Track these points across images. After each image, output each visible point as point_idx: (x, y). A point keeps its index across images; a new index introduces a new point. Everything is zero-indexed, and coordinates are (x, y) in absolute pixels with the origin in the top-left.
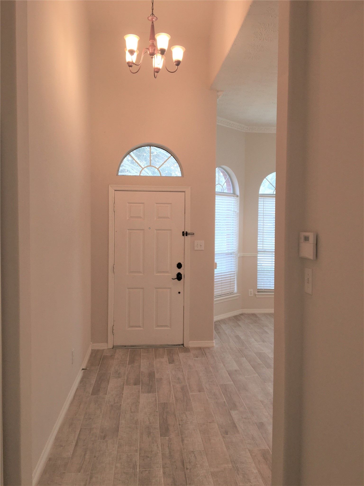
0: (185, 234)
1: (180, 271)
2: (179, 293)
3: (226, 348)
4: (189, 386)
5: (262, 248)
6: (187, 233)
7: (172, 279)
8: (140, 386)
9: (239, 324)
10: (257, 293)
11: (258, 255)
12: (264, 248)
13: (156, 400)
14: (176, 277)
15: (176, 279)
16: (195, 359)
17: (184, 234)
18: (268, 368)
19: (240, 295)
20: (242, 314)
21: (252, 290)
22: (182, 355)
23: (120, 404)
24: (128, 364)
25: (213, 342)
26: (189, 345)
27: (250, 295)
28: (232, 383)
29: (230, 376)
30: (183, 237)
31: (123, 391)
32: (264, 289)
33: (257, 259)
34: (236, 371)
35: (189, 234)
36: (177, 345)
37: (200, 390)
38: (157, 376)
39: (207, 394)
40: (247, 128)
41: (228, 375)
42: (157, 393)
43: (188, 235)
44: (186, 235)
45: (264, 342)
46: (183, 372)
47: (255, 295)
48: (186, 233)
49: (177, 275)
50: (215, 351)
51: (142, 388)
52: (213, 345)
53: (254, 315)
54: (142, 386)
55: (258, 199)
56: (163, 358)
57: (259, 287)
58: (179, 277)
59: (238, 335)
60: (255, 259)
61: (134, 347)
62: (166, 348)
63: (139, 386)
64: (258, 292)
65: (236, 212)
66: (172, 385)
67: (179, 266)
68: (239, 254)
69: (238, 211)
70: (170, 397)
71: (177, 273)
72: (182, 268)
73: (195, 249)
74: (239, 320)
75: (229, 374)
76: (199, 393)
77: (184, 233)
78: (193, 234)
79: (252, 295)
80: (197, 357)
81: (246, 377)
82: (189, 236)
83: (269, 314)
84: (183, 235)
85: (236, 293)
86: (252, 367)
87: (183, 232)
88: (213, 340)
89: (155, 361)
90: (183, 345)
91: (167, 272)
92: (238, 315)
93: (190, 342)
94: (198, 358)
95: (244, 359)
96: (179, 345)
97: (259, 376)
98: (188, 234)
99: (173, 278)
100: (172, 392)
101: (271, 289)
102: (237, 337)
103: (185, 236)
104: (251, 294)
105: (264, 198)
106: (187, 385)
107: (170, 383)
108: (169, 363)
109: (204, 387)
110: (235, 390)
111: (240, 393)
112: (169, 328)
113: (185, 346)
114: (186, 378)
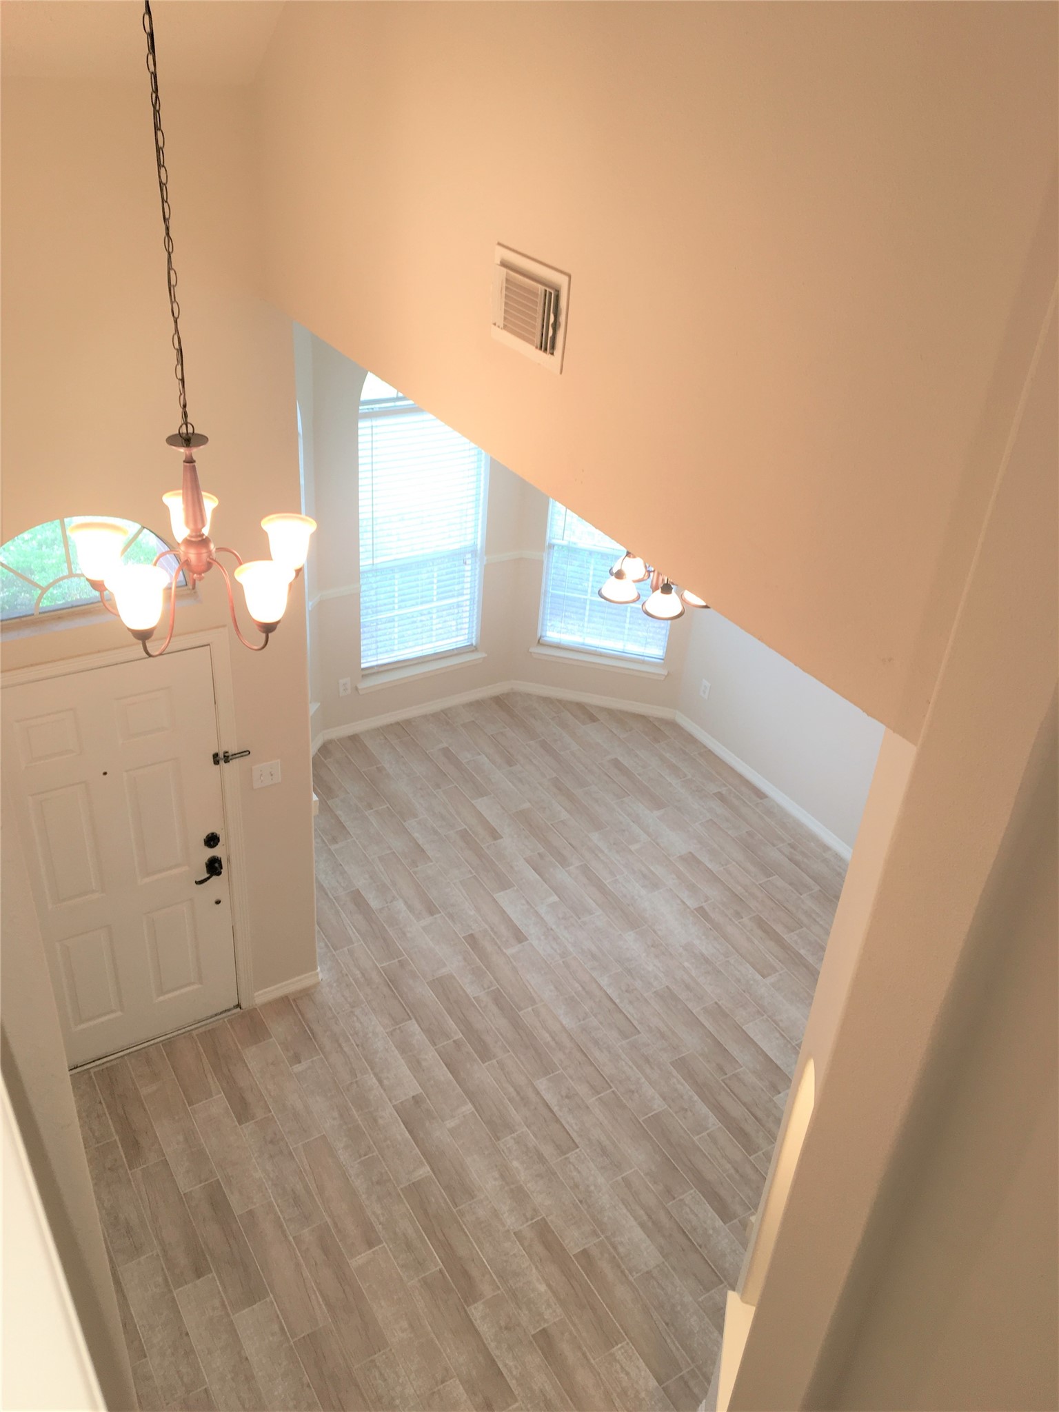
0: (222, 760)
1: (216, 852)
2: (218, 902)
4: (334, 1223)
5: (371, 562)
6: (226, 755)
7: (197, 883)
8: (214, 1278)
12: (375, 561)
13: (282, 1329)
14: (205, 875)
15: (208, 879)
16: (295, 1068)
17: (218, 760)
18: (482, 1058)
20: (325, 749)
21: (347, 680)
22: (253, 1060)
23: (204, 1388)
24: (131, 1167)
25: (317, 973)
26: (256, 1001)
27: (342, 694)
28: (427, 1167)
29: (410, 1132)
30: (217, 767)
31: (182, 1320)
32: (377, 666)
34: (416, 1101)
35: (234, 756)
36: (222, 1013)
38: (235, 1203)
39: (390, 1249)
41: (407, 1134)
42: (272, 1297)
44: (225, 761)
46: (294, 1157)
47: (357, 689)
48: (224, 755)
49: (206, 864)
51: (224, 1286)
52: (316, 979)
54: (219, 1272)
56: (209, 1094)
57: (364, 661)
58: (214, 867)
61: (105, 1060)
62: (198, 1043)
63: (211, 1276)
64: (363, 677)
66: (291, 1238)
67: (212, 840)
70: (312, 1301)
71: (206, 860)
72: (218, 842)
73: (255, 788)
75: (406, 1128)
76: (371, 1252)
77: (218, 758)
78: (248, 752)
79: (349, 694)
81: (448, 1125)
82: (233, 763)
84: (216, 762)
87: (216, 756)
88: (317, 969)
89: (195, 1120)
90: (239, 1006)
91: (177, 866)
93: (256, 994)
94: (300, 1062)
95: (414, 1026)
96: (230, 1009)
97: (477, 1110)
98: (232, 758)
99: (199, 881)
100: (306, 1272)
101: (396, 660)
103: (222, 762)
104: (345, 690)
105: (373, 419)
106: (329, 1220)
107: (281, 1226)
108: (240, 1123)
109: (373, 1219)
110: (445, 1200)
111: (462, 1214)
112: (196, 987)
113: (243, 1006)
114: (313, 1187)
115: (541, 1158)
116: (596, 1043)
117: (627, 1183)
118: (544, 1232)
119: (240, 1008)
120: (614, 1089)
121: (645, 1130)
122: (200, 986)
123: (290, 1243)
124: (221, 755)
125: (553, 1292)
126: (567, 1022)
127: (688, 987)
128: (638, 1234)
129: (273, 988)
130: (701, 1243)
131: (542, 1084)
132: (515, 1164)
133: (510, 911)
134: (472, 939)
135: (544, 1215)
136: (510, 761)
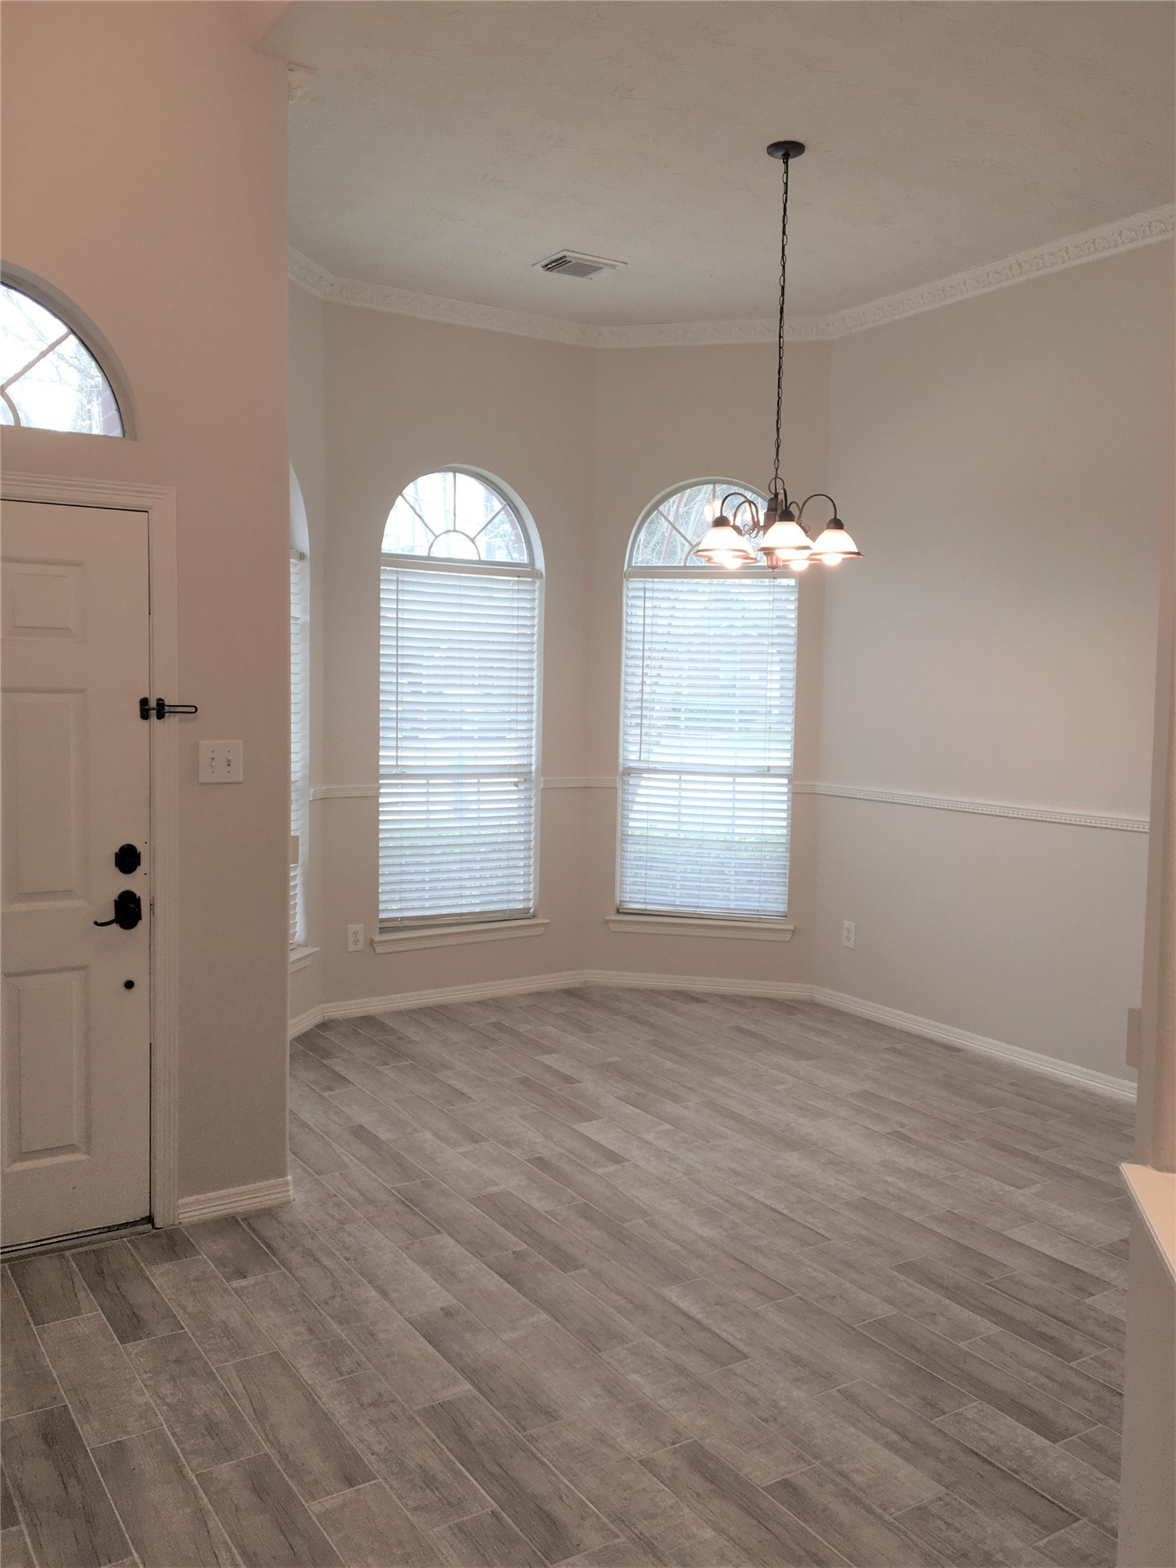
0: (153, 713)
1: (134, 883)
2: (129, 985)
3: (343, 1200)
4: (284, 1457)
5: (394, 763)
6: (161, 704)
7: (96, 923)
8: (23, 1527)
9: (337, 1069)
10: (378, 938)
11: (381, 791)
12: (399, 763)
14: (111, 916)
15: (114, 924)
16: (236, 1284)
17: (149, 709)
18: (564, 1268)
19: (318, 949)
20: (325, 1025)
21: (359, 927)
22: (163, 1277)
25: (287, 1183)
26: (181, 1216)
27: (352, 947)
28: (467, 1386)
29: (435, 1346)
30: (145, 723)
32: (403, 919)
33: (378, 805)
34: (448, 1313)
35: (172, 709)
36: (119, 1227)
37: (351, 1473)
38: (90, 1433)
39: (392, 1487)
40: (332, 285)
41: (430, 1348)
42: (136, 1555)
43: (166, 714)
44: (161, 715)
45: (476, 1142)
46: (215, 1378)
47: (372, 943)
48: (158, 704)
49: (115, 901)
50: (304, 1226)
51: (38, 1544)
52: (285, 1194)
53: (368, 1020)
54: (33, 1525)
55: (378, 573)
56: (77, 1312)
57: (384, 910)
58: (127, 911)
59: (362, 1127)
60: (370, 804)
62: (67, 1253)
63: (14, 1529)
64: (383, 930)
65: (298, 618)
67: (127, 859)
68: (312, 790)
69: (307, 618)
71: (115, 895)
72: (140, 870)
73: (202, 780)
74: (328, 1055)
75: (429, 1338)
76: (349, 1492)
77: (147, 707)
78: (193, 709)
79: (360, 946)
80: (242, 1274)
81: (505, 1337)
82: (172, 721)
83: (419, 1009)
84: (145, 714)
85: (299, 946)
86: (501, 1276)
87: (144, 702)
88: (283, 1175)
89: (42, 1340)
90: (150, 1219)
91: (68, 893)
92: (312, 1029)
93: (181, 1201)
94: (245, 1277)
95: (446, 1240)
96: (134, 1224)
97: (557, 1320)
98: (167, 709)
99: (99, 922)
100: (214, 1521)
101: (426, 914)
102: (360, 1133)
103: (154, 718)
104: (356, 942)
105: (399, 569)
106: (271, 1452)
107: (176, 1460)
108: (123, 1340)
109: (360, 1448)
110: (502, 1422)
111: (532, 1439)
112: (80, 1157)
113: (158, 1223)
114: (247, 1414)
115: (681, 1370)
116: (758, 1250)
117: (849, 1396)
118: (699, 1460)
119: (153, 1225)
120: (799, 1294)
121: (865, 1335)
122: (85, 1157)
123: (189, 1482)
124: (153, 704)
125: (730, 1539)
126: (706, 1231)
127: (898, 1198)
128: (886, 1458)
129: (212, 1194)
130: (1015, 1467)
131: (673, 1294)
132: (633, 1377)
133: (598, 1138)
134: (541, 1162)
135: (696, 1438)
136: (587, 1030)
